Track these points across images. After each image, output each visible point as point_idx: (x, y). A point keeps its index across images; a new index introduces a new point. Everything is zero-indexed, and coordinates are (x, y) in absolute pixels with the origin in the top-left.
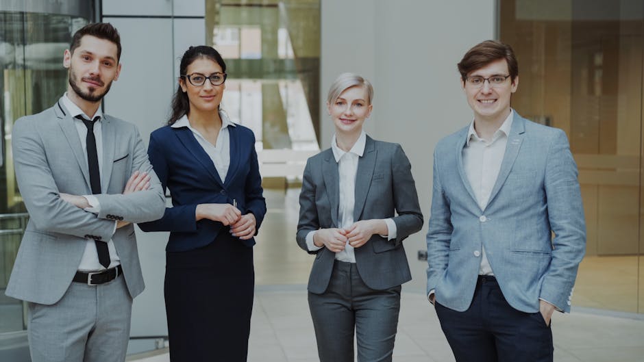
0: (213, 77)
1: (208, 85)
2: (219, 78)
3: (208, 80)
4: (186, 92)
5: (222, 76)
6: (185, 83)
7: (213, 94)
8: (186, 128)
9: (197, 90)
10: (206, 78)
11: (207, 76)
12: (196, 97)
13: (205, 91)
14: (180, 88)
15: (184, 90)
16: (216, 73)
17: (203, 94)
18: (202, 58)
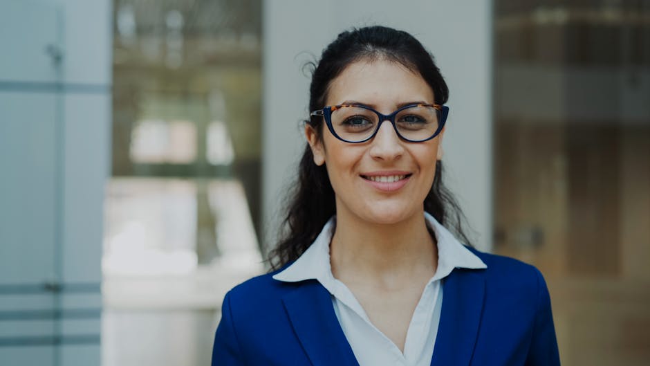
0: (403, 117)
1: (386, 141)
2: (421, 120)
3: (387, 126)
4: (324, 166)
5: (431, 114)
6: (320, 138)
7: (405, 166)
8: (314, 283)
9: (351, 153)
10: (383, 118)
11: (386, 113)
12: (347, 176)
13: (378, 158)
14: (308, 155)
15: (318, 160)
16: (415, 104)
17: (368, 167)
18: (372, 58)
